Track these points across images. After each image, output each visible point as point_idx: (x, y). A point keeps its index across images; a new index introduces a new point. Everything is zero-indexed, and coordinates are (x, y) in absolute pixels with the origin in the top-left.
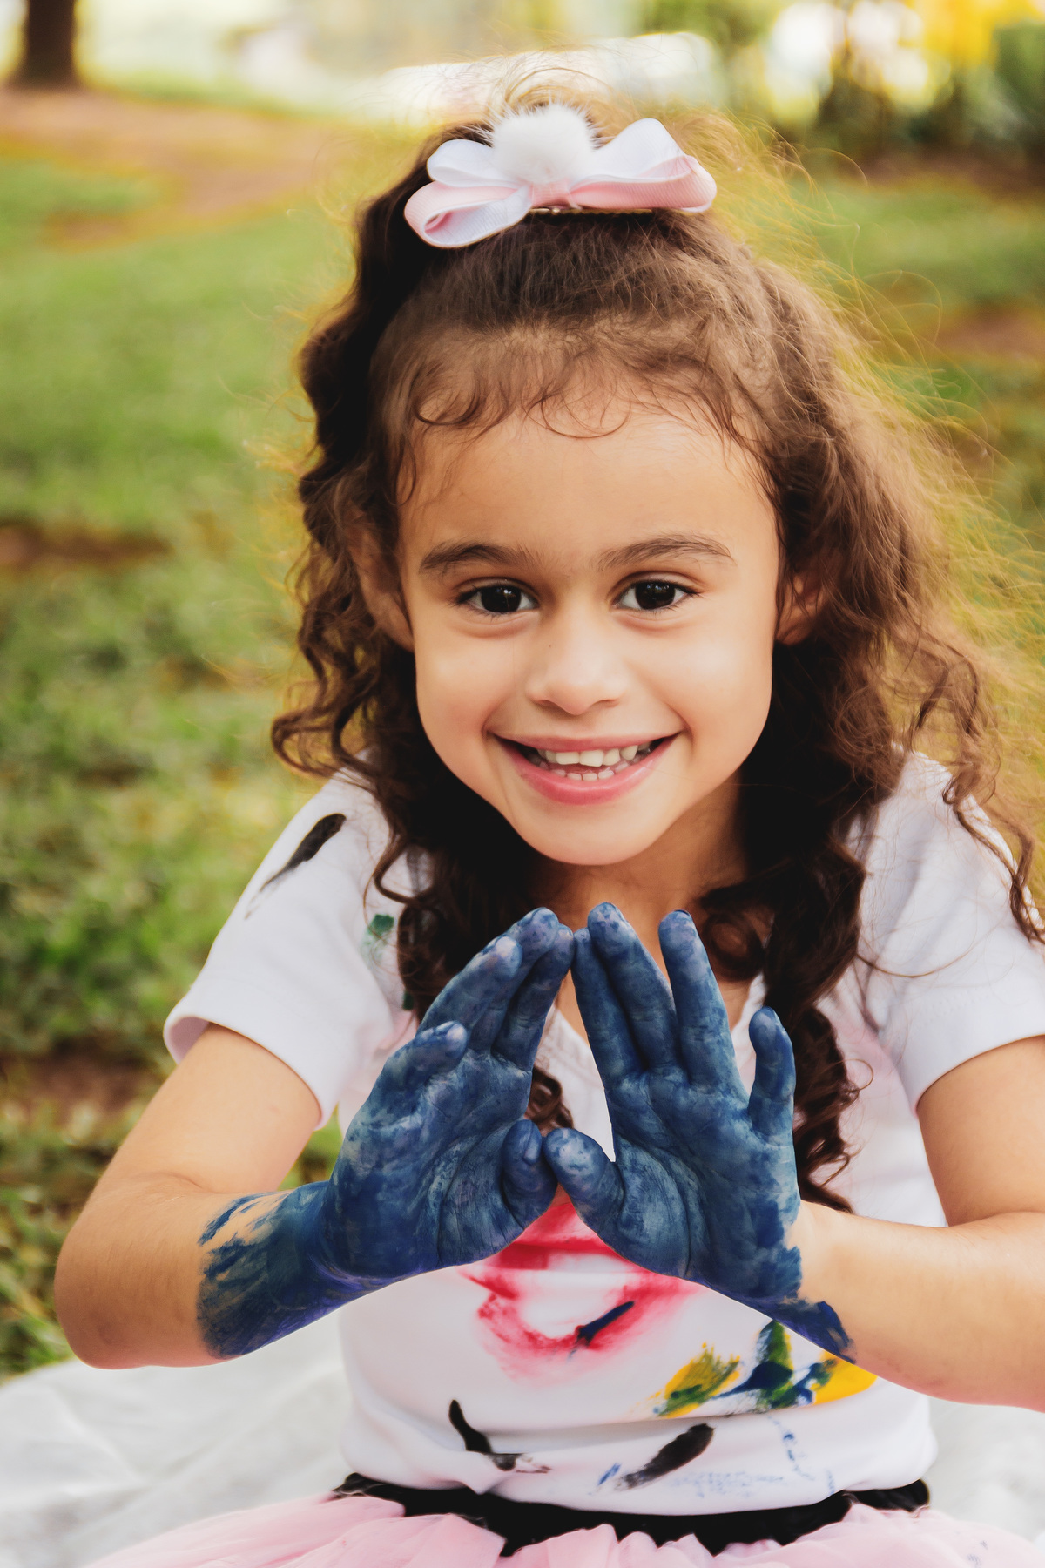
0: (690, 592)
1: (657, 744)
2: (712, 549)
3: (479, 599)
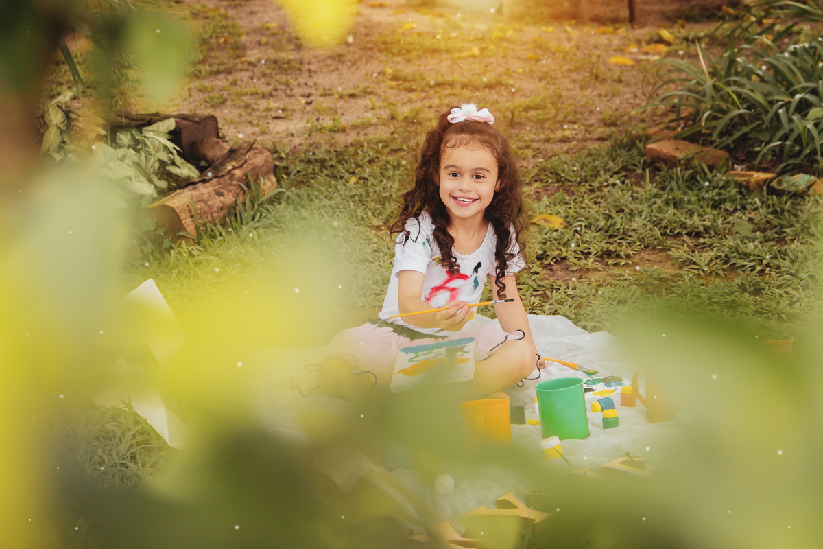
0: (484, 177)
1: (476, 200)
2: (488, 171)
3: (452, 175)
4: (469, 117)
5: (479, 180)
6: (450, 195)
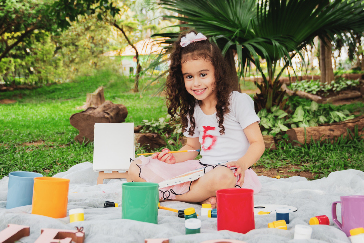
3: (188, 78)
4: (193, 41)
5: (204, 77)
6: (191, 89)
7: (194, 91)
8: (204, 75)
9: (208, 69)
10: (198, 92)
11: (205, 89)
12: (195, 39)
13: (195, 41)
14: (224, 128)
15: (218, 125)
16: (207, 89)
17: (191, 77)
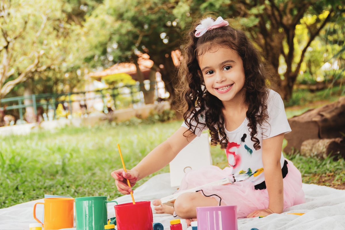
2: (232, 61)
3: (209, 73)
4: (209, 28)
5: (229, 70)
6: (213, 88)
7: (217, 89)
8: (228, 68)
9: (233, 59)
10: (222, 90)
11: (232, 85)
12: (212, 25)
13: (212, 28)
14: (258, 141)
15: (251, 137)
16: (234, 85)
17: (212, 72)
